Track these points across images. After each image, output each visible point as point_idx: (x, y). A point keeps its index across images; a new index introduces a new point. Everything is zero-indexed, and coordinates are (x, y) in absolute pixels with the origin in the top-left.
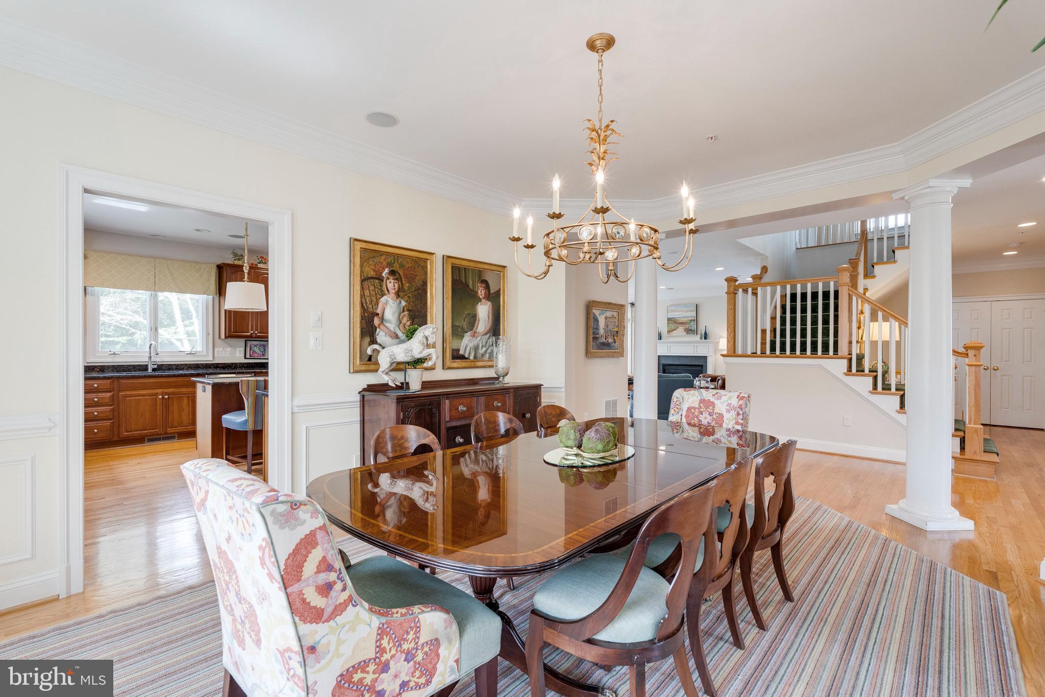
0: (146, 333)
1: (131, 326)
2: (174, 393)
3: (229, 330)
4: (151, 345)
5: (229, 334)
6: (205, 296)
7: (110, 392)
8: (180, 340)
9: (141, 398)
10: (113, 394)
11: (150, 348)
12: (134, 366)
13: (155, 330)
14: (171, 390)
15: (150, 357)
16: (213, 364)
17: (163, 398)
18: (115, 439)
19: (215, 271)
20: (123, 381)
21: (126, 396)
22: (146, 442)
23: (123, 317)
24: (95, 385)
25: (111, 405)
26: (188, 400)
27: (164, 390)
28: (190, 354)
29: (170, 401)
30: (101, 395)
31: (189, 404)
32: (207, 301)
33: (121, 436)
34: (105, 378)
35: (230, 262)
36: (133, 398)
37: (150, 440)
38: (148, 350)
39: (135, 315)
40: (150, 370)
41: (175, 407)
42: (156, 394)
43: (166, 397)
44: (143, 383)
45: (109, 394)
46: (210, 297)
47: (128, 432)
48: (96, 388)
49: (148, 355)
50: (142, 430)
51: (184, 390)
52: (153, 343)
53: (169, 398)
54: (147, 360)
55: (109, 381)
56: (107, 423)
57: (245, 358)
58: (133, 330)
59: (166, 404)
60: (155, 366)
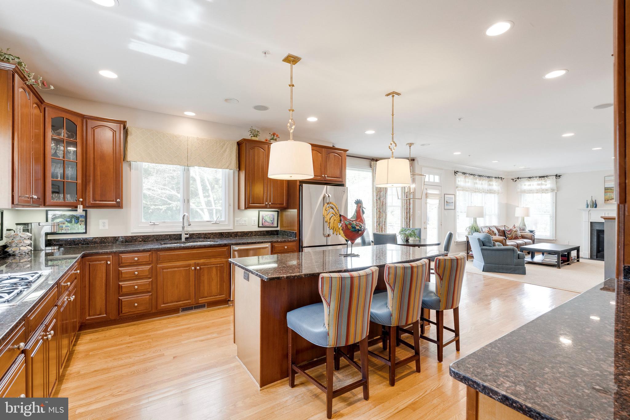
0: (180, 204)
1: (168, 199)
2: (204, 264)
3: (248, 202)
4: (184, 216)
5: (248, 205)
6: (227, 170)
7: (149, 264)
8: (202, 210)
9: (176, 269)
10: (152, 267)
11: (183, 219)
12: (170, 235)
13: (187, 201)
14: (202, 261)
15: (183, 228)
16: (233, 233)
17: (195, 269)
18: (154, 311)
19: (236, 147)
20: (161, 254)
21: (163, 268)
22: (180, 312)
23: (163, 191)
24: (136, 259)
25: (150, 278)
26: (217, 270)
27: (197, 261)
28: (216, 223)
29: (201, 271)
30: (141, 268)
31: (217, 274)
32: (229, 175)
33: (159, 308)
34: (144, 251)
35: (249, 137)
36: (169, 270)
37: (184, 310)
38: (181, 220)
39: (171, 190)
40: (183, 239)
41: (205, 278)
42: (189, 266)
43: (198, 268)
44: (178, 255)
45: (148, 267)
46: (232, 171)
47: (164, 304)
48: (136, 262)
49: (182, 224)
50: (177, 302)
51: (213, 260)
52: (186, 214)
53: (200, 268)
54: (181, 229)
55: (147, 254)
56: (146, 296)
57: (259, 227)
58: (170, 202)
59: (198, 274)
60: (188, 236)
